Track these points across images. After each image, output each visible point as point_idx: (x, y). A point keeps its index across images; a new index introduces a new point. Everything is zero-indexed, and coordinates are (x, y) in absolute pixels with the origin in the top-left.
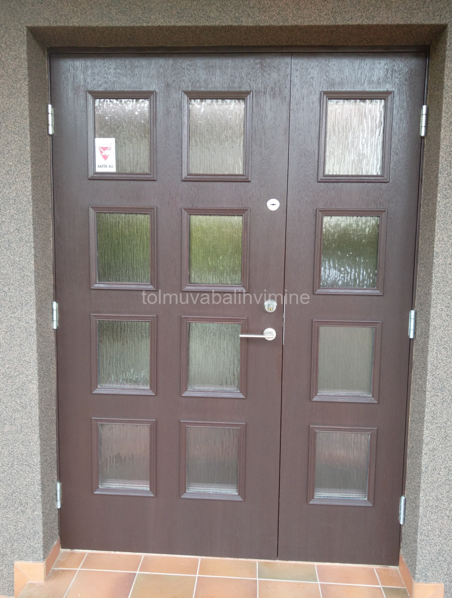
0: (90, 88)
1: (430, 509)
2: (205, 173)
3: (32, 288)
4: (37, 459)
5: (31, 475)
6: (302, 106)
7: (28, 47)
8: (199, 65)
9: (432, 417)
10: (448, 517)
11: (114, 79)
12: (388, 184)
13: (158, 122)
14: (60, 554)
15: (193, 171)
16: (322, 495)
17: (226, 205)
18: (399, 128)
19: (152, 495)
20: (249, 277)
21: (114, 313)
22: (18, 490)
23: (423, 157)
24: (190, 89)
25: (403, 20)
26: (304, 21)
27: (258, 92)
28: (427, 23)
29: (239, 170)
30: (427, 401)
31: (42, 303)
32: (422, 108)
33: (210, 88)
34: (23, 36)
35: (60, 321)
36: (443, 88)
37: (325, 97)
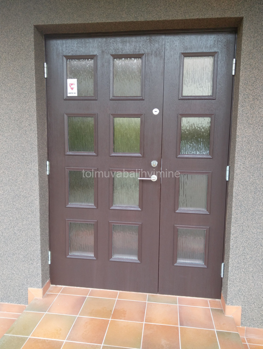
0: (65, 54)
1: (234, 268)
2: (121, 96)
3: (36, 154)
4: (39, 238)
5: (36, 246)
6: (170, 61)
7: (34, 35)
8: (118, 41)
9: (236, 220)
10: (244, 272)
11: (77, 49)
12: (215, 100)
13: (98, 70)
14: (50, 287)
15: (115, 95)
16: (181, 261)
17: (131, 112)
18: (221, 71)
19: (95, 259)
20: (143, 149)
21: (76, 167)
22: (30, 253)
23: (234, 86)
24: (114, 53)
25: (220, 15)
26: (170, 18)
27: (148, 54)
28: (233, 16)
29: (139, 94)
30: (233, 212)
31: (41, 161)
32: (233, 60)
33: (124, 52)
34: (32, 30)
35: (51, 171)
36: (241, 50)
37: (182, 55)
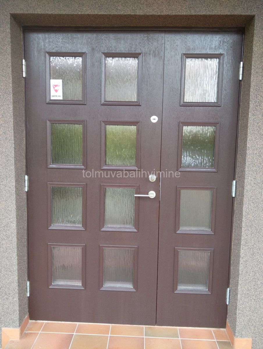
0: (47, 50)
1: (244, 295)
2: (115, 100)
3: (13, 167)
4: (16, 268)
5: (12, 277)
6: (171, 62)
7: (11, 25)
8: (111, 37)
9: (245, 242)
10: (255, 300)
11: (62, 45)
12: (220, 107)
13: (87, 71)
14: (29, 323)
15: (107, 100)
16: (182, 288)
17: (127, 119)
18: (227, 75)
19: (83, 288)
20: (140, 161)
21: (61, 182)
22: (4, 286)
23: (241, 92)
24: (106, 52)
25: (230, 12)
26: (173, 12)
27: (146, 54)
28: (243, 14)
29: (134, 99)
30: (243, 233)
31: (18, 176)
32: (240, 63)
33: (118, 51)
34: (8, 19)
35: (29, 186)
36: (252, 52)
37: (184, 57)
